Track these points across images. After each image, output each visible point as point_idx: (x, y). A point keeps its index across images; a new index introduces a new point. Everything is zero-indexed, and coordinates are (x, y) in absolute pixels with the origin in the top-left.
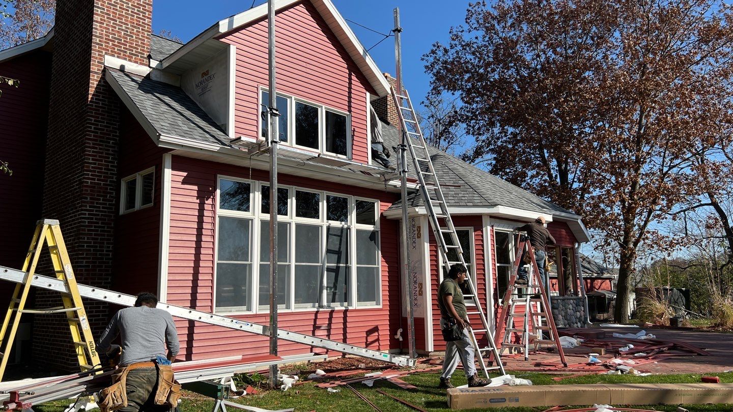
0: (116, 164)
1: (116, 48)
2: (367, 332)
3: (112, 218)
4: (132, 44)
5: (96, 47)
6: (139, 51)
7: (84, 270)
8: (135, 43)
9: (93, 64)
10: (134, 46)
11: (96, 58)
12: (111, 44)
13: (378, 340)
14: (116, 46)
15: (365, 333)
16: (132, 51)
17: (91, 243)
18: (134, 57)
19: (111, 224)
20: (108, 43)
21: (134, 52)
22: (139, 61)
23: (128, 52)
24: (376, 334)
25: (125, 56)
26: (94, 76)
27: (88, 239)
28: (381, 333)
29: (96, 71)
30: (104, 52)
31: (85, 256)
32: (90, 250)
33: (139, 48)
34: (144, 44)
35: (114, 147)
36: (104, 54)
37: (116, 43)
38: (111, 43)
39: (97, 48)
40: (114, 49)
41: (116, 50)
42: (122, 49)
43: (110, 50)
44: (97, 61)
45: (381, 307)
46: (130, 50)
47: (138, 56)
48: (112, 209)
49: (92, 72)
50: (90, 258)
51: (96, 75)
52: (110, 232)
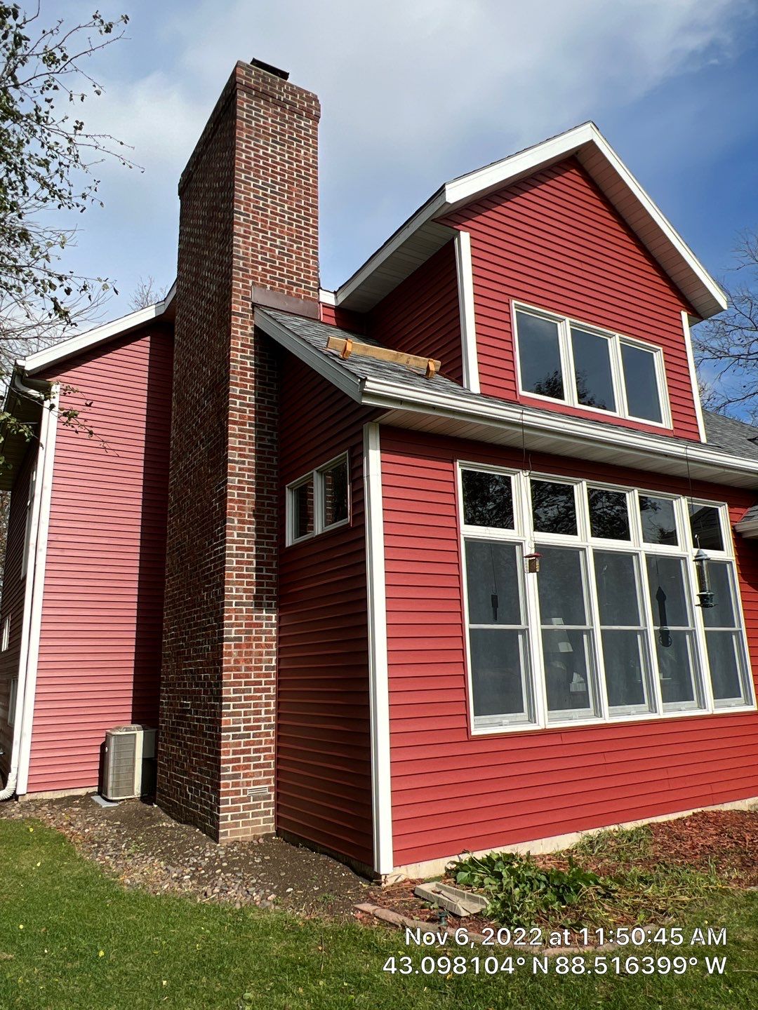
0: (275, 463)
1: (268, 275)
3: (274, 554)
4: (292, 267)
5: (238, 274)
6: (302, 278)
7: (233, 646)
8: (295, 266)
9: (236, 302)
10: (295, 270)
11: (240, 292)
12: (260, 269)
14: (269, 272)
16: (292, 278)
17: (241, 597)
18: (295, 288)
19: (270, 564)
20: (257, 268)
21: (294, 281)
22: (303, 295)
23: (286, 280)
25: (282, 286)
26: (237, 320)
27: (237, 590)
29: (240, 312)
30: (251, 281)
31: (233, 621)
32: (241, 611)
33: (302, 274)
34: (308, 267)
35: (271, 435)
36: (251, 284)
37: (268, 268)
38: (260, 267)
39: (241, 277)
40: (266, 276)
41: (268, 279)
42: (277, 276)
43: (259, 277)
44: (240, 296)
46: (288, 277)
47: (301, 286)
48: (271, 538)
49: (234, 314)
50: (241, 625)
51: (240, 319)
52: (270, 577)
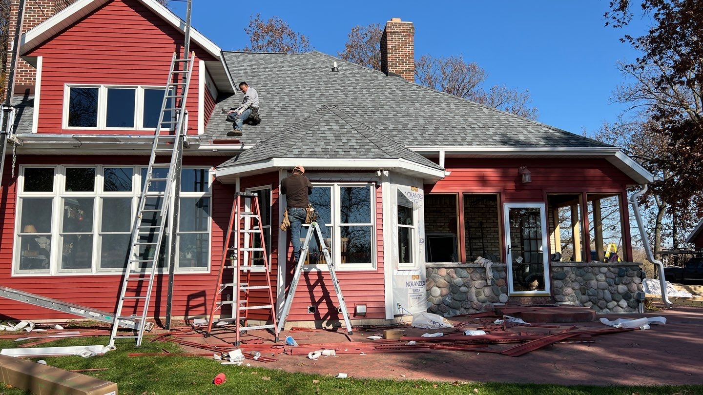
2: (189, 296)
13: (204, 304)
15: (187, 297)
24: (203, 298)
28: (207, 298)
45: (210, 273)
